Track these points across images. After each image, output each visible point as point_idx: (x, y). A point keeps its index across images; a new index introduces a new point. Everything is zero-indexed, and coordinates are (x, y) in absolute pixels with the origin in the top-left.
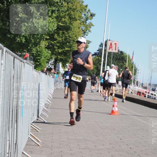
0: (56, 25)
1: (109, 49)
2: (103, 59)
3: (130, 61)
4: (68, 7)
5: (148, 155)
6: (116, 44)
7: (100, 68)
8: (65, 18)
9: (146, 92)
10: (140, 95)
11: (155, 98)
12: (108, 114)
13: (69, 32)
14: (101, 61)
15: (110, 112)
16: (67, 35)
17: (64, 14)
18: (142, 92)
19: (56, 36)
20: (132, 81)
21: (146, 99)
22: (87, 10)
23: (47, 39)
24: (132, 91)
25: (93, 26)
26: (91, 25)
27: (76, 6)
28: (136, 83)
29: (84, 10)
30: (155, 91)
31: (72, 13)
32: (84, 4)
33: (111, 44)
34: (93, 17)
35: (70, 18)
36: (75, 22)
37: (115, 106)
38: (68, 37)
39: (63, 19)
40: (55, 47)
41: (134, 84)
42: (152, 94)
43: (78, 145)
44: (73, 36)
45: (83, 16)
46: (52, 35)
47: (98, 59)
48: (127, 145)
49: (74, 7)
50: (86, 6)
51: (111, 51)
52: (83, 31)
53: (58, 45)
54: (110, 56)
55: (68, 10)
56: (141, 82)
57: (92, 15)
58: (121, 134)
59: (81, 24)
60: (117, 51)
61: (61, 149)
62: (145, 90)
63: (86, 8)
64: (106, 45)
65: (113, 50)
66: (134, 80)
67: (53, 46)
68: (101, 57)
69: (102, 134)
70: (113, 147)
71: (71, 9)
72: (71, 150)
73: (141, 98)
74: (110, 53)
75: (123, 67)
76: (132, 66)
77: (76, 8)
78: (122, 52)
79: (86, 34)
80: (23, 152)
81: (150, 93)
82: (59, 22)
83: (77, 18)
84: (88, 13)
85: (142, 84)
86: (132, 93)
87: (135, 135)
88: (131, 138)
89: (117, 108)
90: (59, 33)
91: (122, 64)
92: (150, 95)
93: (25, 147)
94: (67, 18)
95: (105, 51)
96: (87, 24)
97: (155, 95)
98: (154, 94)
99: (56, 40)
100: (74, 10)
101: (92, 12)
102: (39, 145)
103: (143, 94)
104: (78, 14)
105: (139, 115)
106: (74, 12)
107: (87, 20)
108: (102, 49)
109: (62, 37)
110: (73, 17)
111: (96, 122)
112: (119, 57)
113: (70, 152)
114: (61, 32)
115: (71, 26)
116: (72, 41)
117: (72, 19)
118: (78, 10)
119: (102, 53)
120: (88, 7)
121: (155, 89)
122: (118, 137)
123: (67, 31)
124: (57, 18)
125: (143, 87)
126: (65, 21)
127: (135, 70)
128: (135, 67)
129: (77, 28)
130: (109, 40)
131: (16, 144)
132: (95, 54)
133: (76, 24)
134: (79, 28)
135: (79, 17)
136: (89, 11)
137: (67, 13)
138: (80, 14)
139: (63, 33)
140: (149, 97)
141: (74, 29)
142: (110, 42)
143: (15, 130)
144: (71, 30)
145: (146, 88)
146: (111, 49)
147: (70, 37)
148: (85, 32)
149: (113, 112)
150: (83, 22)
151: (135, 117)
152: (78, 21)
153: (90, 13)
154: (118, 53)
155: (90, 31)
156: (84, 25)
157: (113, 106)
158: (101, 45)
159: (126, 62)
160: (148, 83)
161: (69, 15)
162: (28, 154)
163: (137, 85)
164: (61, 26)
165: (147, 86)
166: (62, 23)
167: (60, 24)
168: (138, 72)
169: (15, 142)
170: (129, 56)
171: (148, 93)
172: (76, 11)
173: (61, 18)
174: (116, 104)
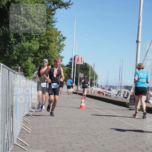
0: (38, 46)
1: (77, 62)
2: (73, 70)
3: (92, 70)
4: (47, 33)
5: (108, 137)
6: (81, 58)
7: (71, 75)
8: (45, 41)
9: (104, 91)
10: (100, 94)
11: (110, 96)
12: (78, 108)
13: (48, 51)
14: (71, 70)
15: (79, 107)
16: (47, 53)
17: (44, 38)
18: (101, 92)
19: (39, 54)
20: (94, 84)
21: (104, 97)
22: (60, 35)
23: (32, 56)
24: (94, 91)
25: (65, 46)
26: (63, 45)
27: (52, 32)
28: (97, 86)
29: (58, 35)
30: (110, 90)
31: (50, 37)
32: (58, 30)
33: (78, 58)
34: (65, 40)
35: (49, 41)
36: (52, 43)
37: (83, 102)
38: (47, 55)
39: (44, 42)
40: (38, 62)
41: (96, 86)
42: (109, 93)
43: (57, 132)
44: (51, 53)
45: (58, 39)
46: (36, 53)
47: (69, 69)
48: (92, 130)
49: (51, 33)
50: (60, 32)
51: (78, 63)
52: (58, 49)
53: (40, 60)
54: (78, 67)
55: (47, 35)
56: (100, 85)
57: (64, 38)
58: (88, 122)
59: (56, 45)
60: (82, 63)
61: (45, 135)
62: (103, 90)
63: (59, 33)
64: (74, 59)
65: (80, 63)
66: (95, 83)
67: (37, 61)
68: (71, 68)
69: (74, 123)
70: (82, 132)
71: (49, 34)
72: (52, 135)
73: (101, 96)
74: (77, 65)
75: (87, 74)
76: (93, 74)
77: (53, 34)
78: (86, 64)
79: (60, 51)
80: (17, 139)
81: (107, 92)
82: (41, 44)
83: (54, 41)
84: (61, 37)
85: (101, 86)
86: (94, 92)
87: (97, 123)
88: (94, 125)
89: (84, 104)
90: (41, 52)
91: (86, 72)
92: (107, 93)
93: (19, 134)
94: (46, 41)
95: (74, 63)
96: (61, 44)
97: (110, 94)
98: (110, 92)
99: (39, 56)
100: (51, 35)
101: (64, 36)
102: (29, 133)
103: (102, 93)
104: (54, 37)
105: (100, 108)
106: (51, 36)
107: (60, 42)
108: (72, 62)
109: (43, 55)
110: (51, 40)
111: (69, 114)
112: (84, 68)
113: (52, 137)
114: (42, 51)
115: (49, 46)
116: (50, 57)
117: (50, 41)
118: (54, 35)
119: (72, 65)
120: (61, 33)
121: (110, 89)
122: (86, 125)
123: (47, 50)
124: (39, 41)
125: (102, 88)
126: (45, 43)
127: (96, 76)
128: (96, 74)
129: (54, 48)
130: (77, 56)
131: (12, 132)
132: (67, 66)
133: (53, 45)
134: (55, 48)
135: (55, 40)
136: (62, 35)
137: (46, 37)
138: (55, 38)
139: (44, 51)
140: (106, 95)
141: (51, 49)
142: (78, 57)
143: (11, 122)
144: (50, 49)
145: (103, 89)
146: (78, 62)
147: (49, 54)
148: (59, 51)
149: (81, 106)
150: (58, 43)
151: (97, 110)
152: (54, 43)
153: (63, 37)
154: (83, 64)
155: (63, 50)
156: (58, 45)
157: (81, 102)
158: (71, 59)
159: (89, 71)
160: (105, 85)
161: (48, 39)
162: (21, 139)
163: (98, 87)
164: (42, 46)
165: (105, 87)
166: (43, 45)
167: (41, 45)
168: (98, 77)
169: (11, 131)
170: (91, 66)
171: (106, 92)
172: (52, 36)
173: (42, 41)
174: (83, 101)
